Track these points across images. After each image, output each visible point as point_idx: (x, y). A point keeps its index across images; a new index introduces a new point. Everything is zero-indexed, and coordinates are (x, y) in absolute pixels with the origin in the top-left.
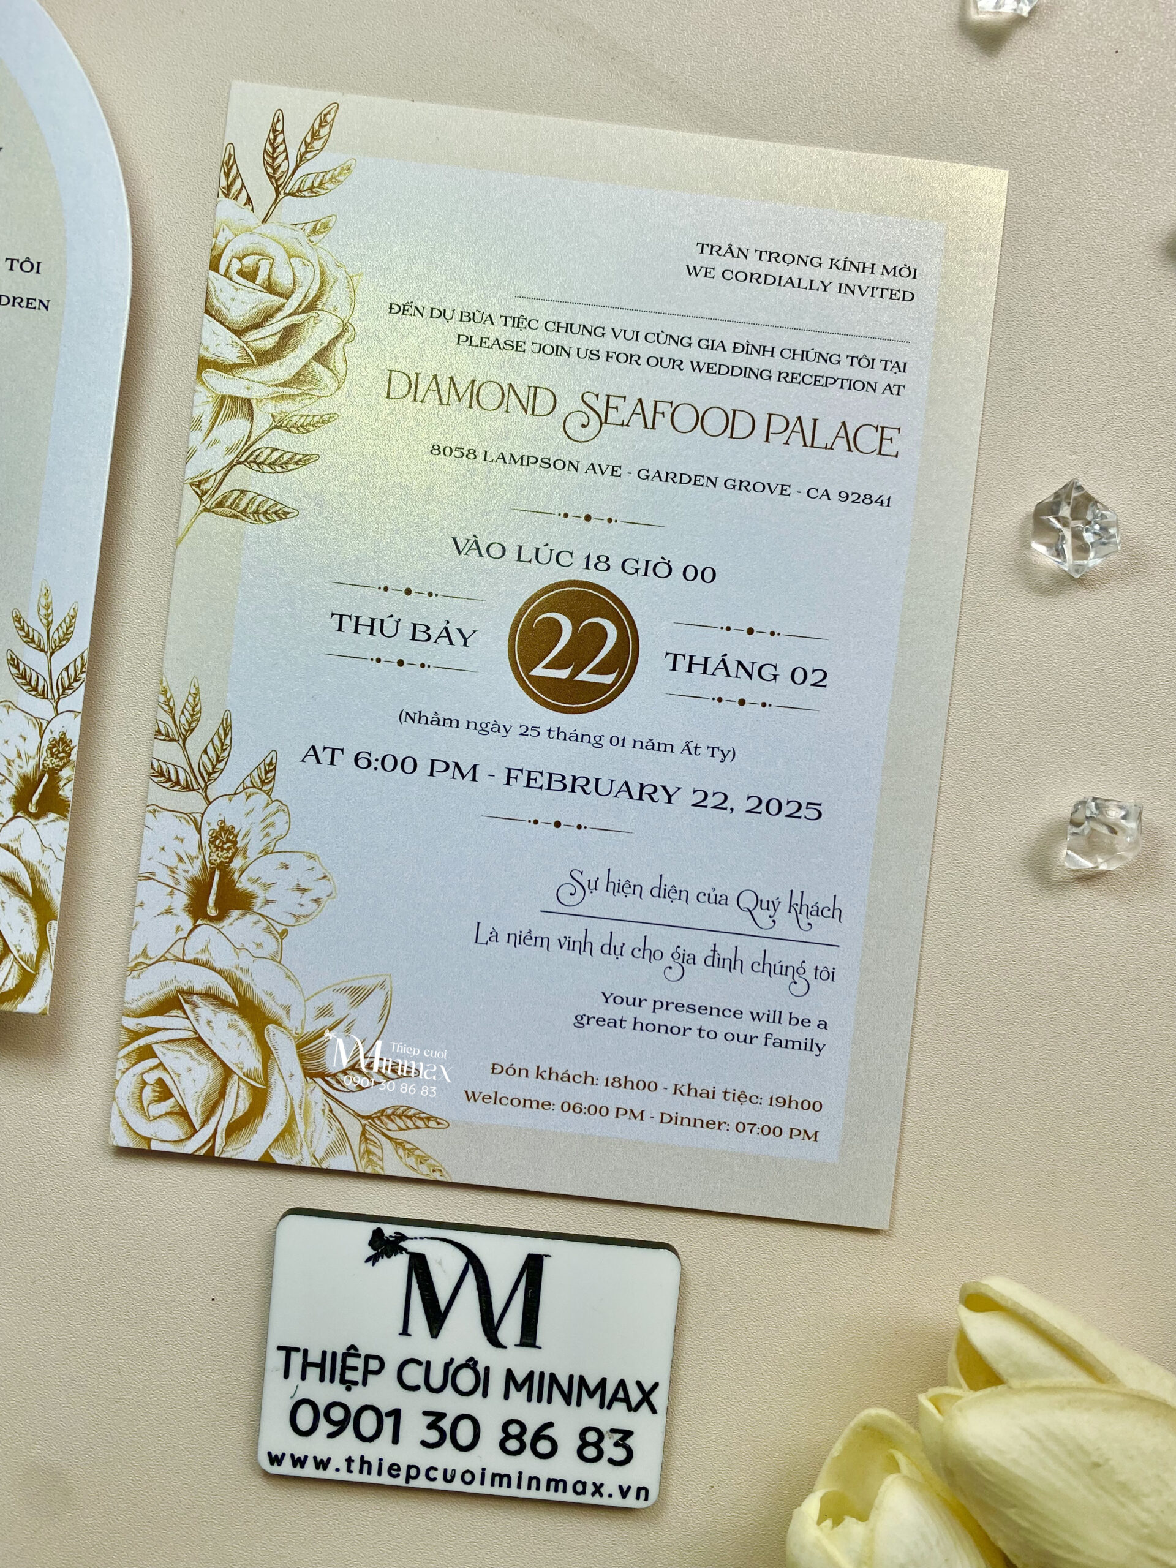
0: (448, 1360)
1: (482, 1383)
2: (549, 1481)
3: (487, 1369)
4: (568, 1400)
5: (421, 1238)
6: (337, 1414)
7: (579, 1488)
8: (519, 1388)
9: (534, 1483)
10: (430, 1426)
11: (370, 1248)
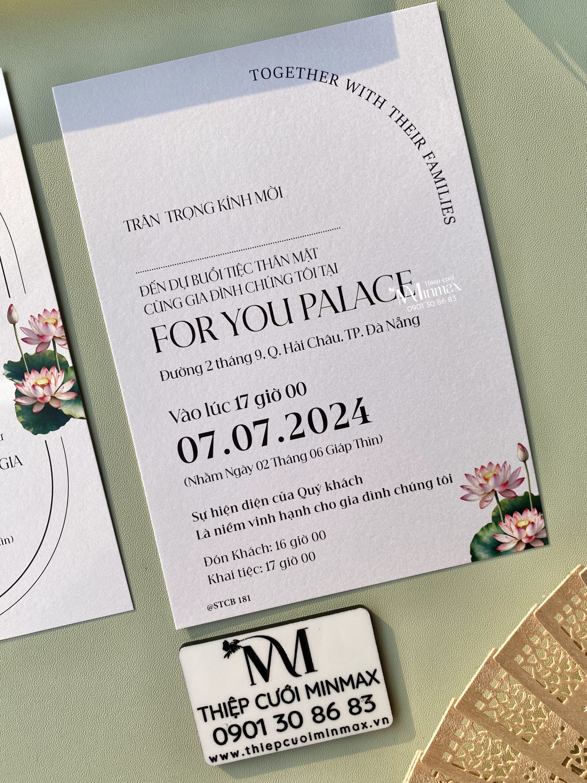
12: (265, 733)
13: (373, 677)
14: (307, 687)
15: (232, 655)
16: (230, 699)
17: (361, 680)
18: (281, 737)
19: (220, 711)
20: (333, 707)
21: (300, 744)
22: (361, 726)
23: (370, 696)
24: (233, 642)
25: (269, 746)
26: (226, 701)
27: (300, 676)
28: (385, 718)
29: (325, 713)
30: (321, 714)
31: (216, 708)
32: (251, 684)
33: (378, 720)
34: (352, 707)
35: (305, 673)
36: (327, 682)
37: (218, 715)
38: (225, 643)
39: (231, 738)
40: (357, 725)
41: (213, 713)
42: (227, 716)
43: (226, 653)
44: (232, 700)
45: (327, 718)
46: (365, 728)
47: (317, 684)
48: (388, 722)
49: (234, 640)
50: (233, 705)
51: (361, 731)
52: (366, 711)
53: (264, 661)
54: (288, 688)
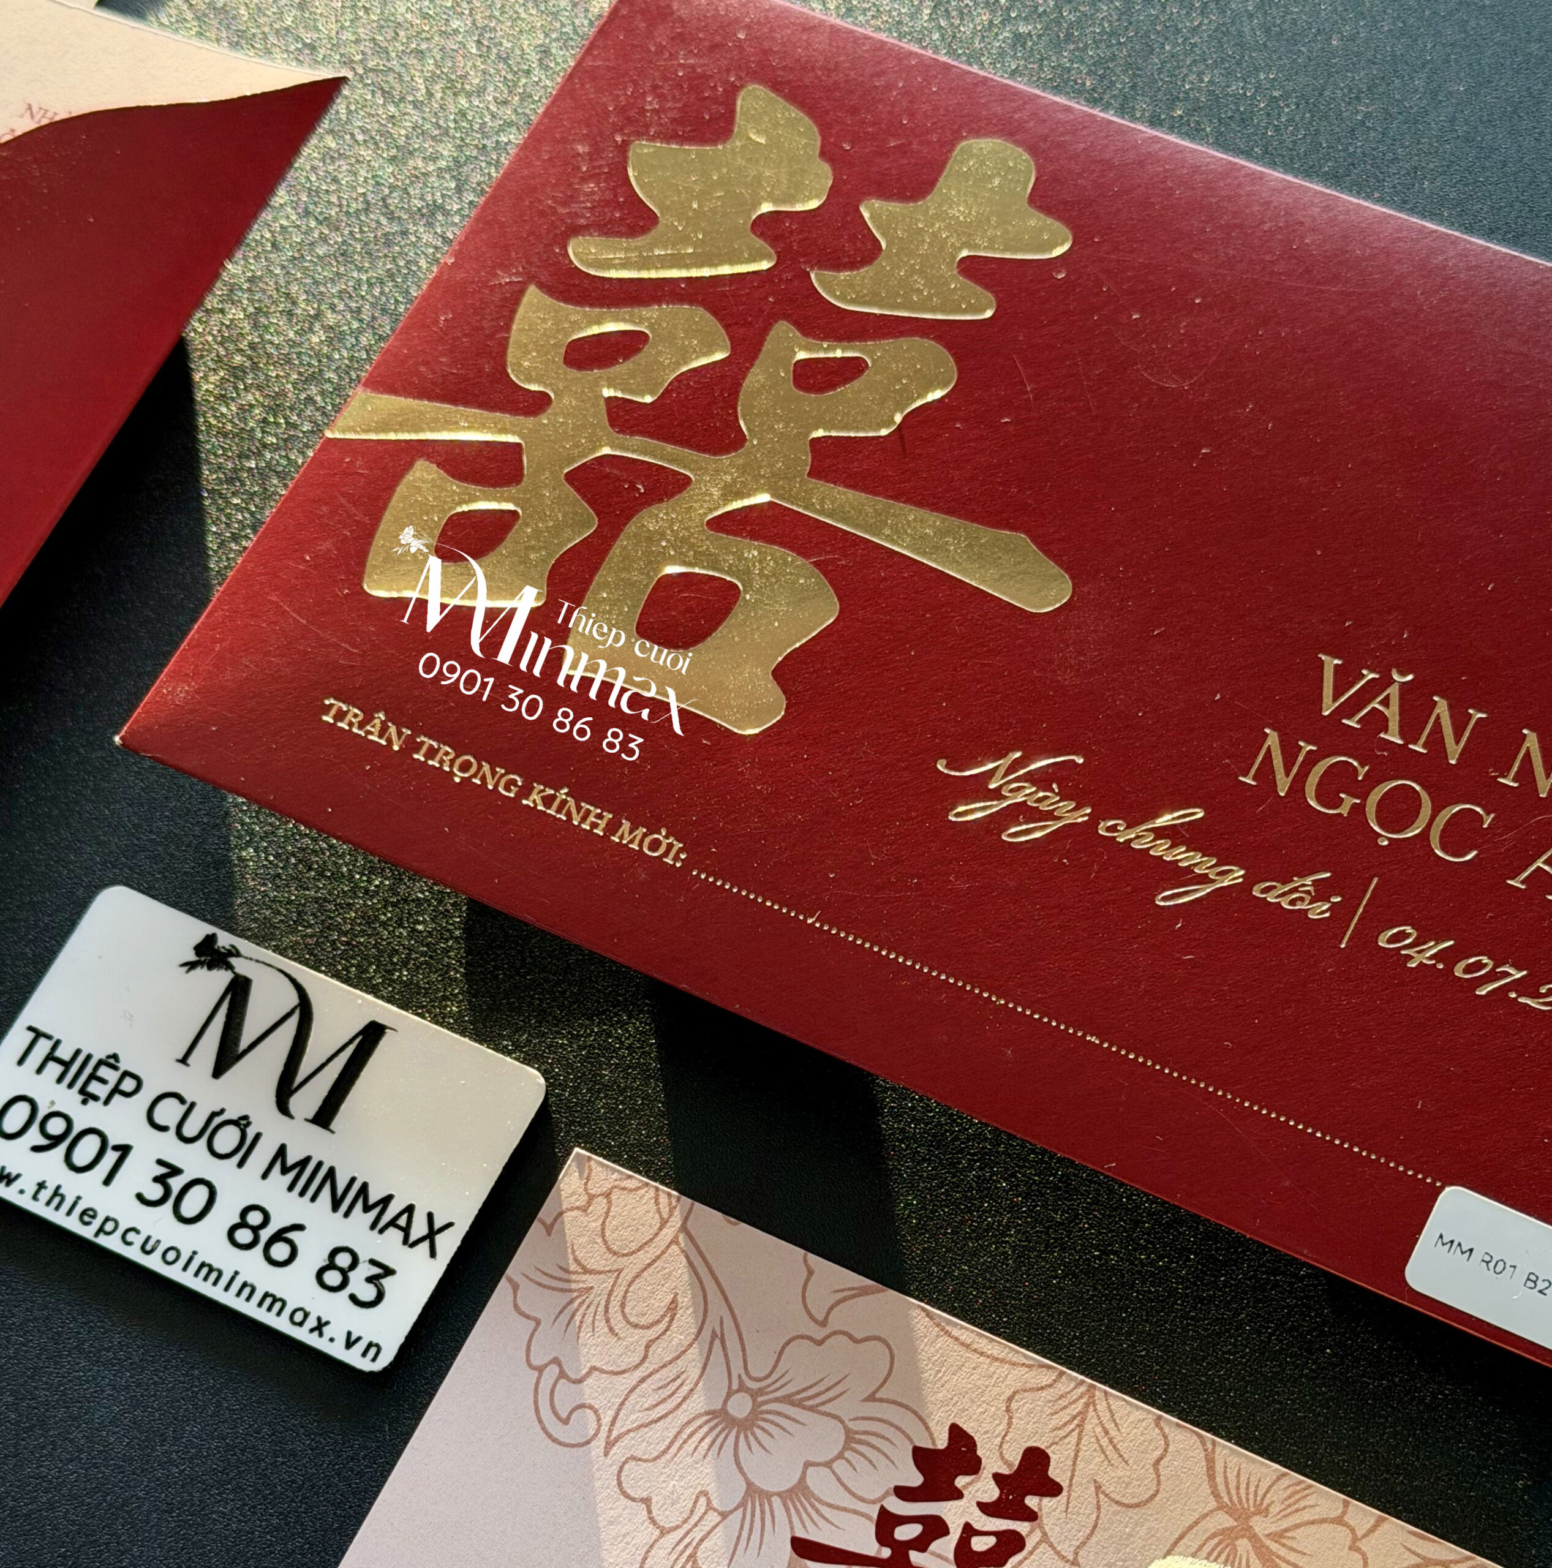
0: (217, 1109)
1: (244, 1151)
2: (266, 1295)
3: (258, 1136)
4: (336, 1205)
5: (257, 961)
6: (56, 1127)
7: (299, 1317)
8: (285, 1170)
9: (247, 1291)
10: (156, 1179)
11: (193, 952)
12: (107, 1181)
13: (431, 1235)
14: (282, 1151)
15: (201, 972)
16: (109, 1057)
17: (402, 1221)
18: (131, 1214)
19: (67, 1065)
20: (291, 1235)
21: (153, 1263)
22: (311, 1322)
23: (388, 1272)
24: (228, 947)
25: (88, 1215)
26: (99, 1055)
27: (291, 1117)
28: (377, 1346)
29: (265, 1234)
30: (255, 1230)
31: (64, 1053)
32: (180, 1057)
33: (359, 1339)
34: (331, 1266)
35: (306, 1120)
36: (331, 1173)
37: (54, 1069)
38: (210, 939)
39: (34, 1136)
40: (306, 1315)
41: (50, 1057)
42: (70, 1086)
43: (192, 957)
44: (111, 1061)
45: (260, 1247)
46: (316, 1333)
47: (308, 1159)
48: (374, 1360)
49: (233, 946)
50: (104, 1072)
51: (302, 1335)
52: (353, 1298)
53: (250, 1029)
54: (242, 1123)
